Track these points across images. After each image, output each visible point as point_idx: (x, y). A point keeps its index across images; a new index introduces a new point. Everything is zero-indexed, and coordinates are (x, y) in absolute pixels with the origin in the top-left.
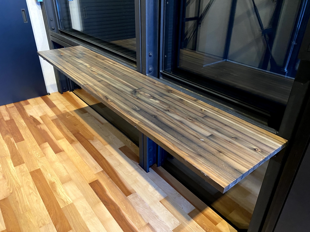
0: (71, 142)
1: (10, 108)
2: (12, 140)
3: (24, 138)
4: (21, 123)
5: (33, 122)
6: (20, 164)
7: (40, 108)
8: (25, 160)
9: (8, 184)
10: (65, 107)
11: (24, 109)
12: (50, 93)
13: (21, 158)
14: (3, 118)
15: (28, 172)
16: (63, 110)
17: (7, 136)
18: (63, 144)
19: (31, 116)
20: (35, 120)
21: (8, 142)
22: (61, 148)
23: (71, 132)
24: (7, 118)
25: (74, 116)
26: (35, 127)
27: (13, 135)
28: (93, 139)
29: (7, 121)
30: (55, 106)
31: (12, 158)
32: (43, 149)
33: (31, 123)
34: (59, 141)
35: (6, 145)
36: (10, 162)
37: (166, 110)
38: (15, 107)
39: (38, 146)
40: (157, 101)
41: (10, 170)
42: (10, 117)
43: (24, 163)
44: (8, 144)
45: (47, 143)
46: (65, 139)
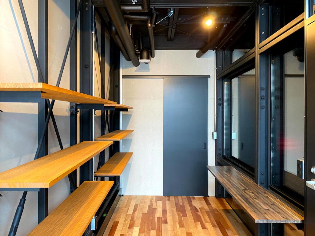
0: (214, 226)
1: (184, 199)
2: (181, 215)
3: (188, 216)
4: (188, 208)
5: (194, 210)
6: (183, 227)
7: (201, 203)
8: (185, 226)
9: (174, 233)
10: (216, 206)
11: (191, 202)
12: (210, 196)
13: (184, 225)
14: (179, 203)
15: (185, 232)
16: (215, 208)
17: (179, 212)
18: (208, 225)
19: (194, 206)
20: (196, 209)
21: (179, 215)
22: (206, 227)
23: (216, 221)
24: (181, 204)
25: (221, 213)
26: (195, 212)
27: (182, 213)
28: (228, 229)
29: (181, 205)
30: (210, 204)
31: (179, 223)
32: (196, 224)
33: (193, 209)
34: (206, 223)
35: (177, 216)
36: (178, 225)
37: (255, 198)
38: (187, 199)
39: (194, 222)
40: (254, 195)
41: (177, 228)
42: (183, 204)
43: (184, 227)
44: (178, 216)
45: (199, 222)
46: (210, 223)
